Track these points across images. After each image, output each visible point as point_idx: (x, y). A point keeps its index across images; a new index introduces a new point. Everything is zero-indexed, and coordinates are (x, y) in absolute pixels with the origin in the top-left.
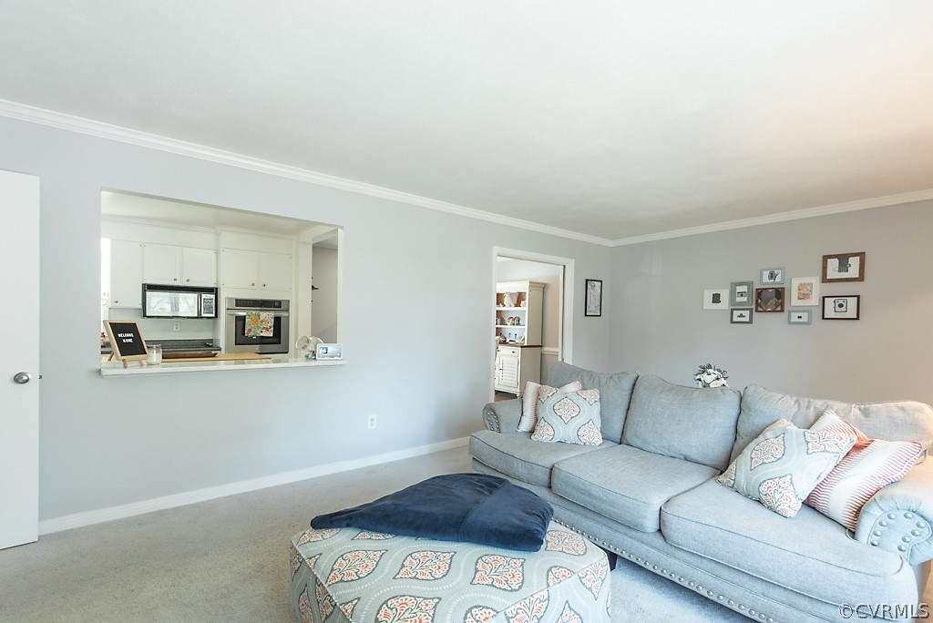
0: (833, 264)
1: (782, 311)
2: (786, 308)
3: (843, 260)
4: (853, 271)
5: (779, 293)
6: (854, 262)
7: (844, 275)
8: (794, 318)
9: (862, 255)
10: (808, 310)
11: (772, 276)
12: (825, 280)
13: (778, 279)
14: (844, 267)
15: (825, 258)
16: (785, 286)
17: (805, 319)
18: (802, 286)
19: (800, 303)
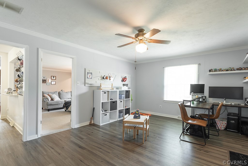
0: (52, 77)
1: (46, 83)
3: (54, 77)
4: (55, 79)
5: (45, 80)
6: (55, 77)
7: (54, 79)
8: (47, 84)
9: (56, 76)
10: (49, 83)
11: (44, 78)
12: (51, 79)
13: (45, 78)
14: (54, 78)
15: (51, 76)
16: (46, 79)
17: (49, 84)
18: (48, 80)
19: (48, 82)
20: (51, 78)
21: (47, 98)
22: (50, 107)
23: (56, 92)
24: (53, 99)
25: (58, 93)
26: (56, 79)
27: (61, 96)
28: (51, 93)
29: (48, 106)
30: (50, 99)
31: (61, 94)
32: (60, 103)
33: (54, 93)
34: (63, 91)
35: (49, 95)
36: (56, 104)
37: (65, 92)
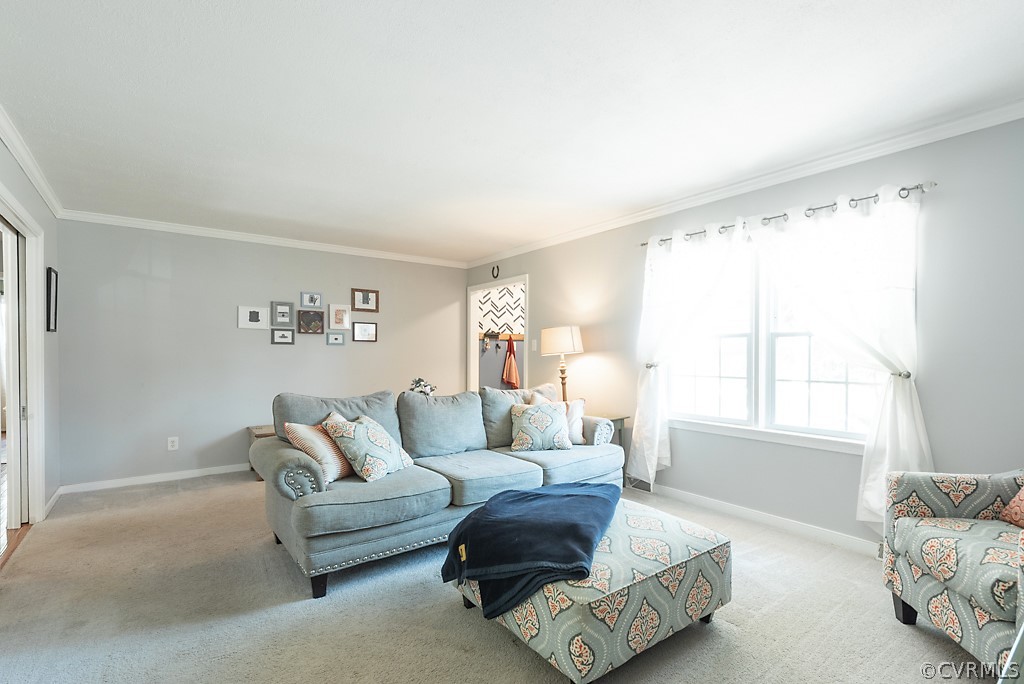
0: (359, 296)
1: (322, 333)
2: (326, 330)
3: (365, 294)
4: (372, 304)
5: (320, 316)
6: (372, 296)
7: (366, 306)
8: (332, 340)
9: (377, 292)
10: (342, 332)
11: (312, 300)
12: (353, 309)
13: (318, 303)
14: (366, 300)
15: (354, 291)
16: (324, 310)
17: (340, 341)
18: (338, 312)
19: (338, 327)
20: (353, 304)
21: (308, 468)
22: (330, 557)
23: (381, 396)
24: (357, 468)
25: (393, 405)
26: (377, 310)
27: (419, 429)
28: (343, 405)
29: (309, 550)
30: (332, 468)
31: (413, 416)
32: (416, 506)
33: (369, 403)
34: (428, 389)
35: (325, 433)
36: (382, 518)
37: (445, 400)
